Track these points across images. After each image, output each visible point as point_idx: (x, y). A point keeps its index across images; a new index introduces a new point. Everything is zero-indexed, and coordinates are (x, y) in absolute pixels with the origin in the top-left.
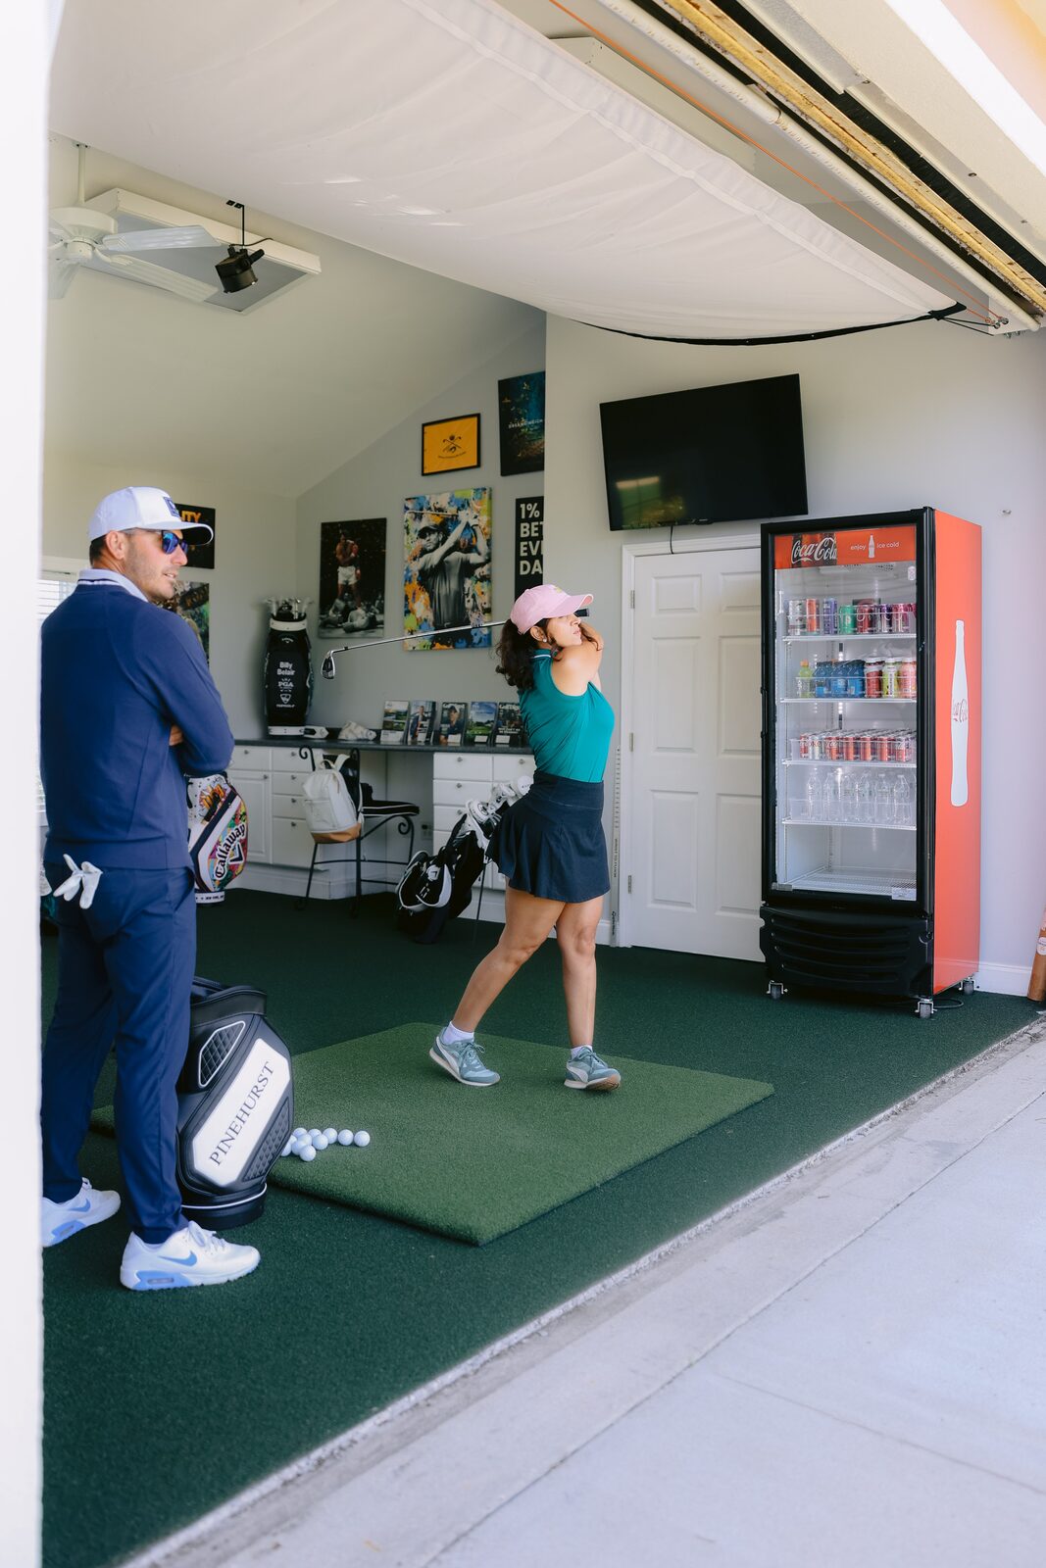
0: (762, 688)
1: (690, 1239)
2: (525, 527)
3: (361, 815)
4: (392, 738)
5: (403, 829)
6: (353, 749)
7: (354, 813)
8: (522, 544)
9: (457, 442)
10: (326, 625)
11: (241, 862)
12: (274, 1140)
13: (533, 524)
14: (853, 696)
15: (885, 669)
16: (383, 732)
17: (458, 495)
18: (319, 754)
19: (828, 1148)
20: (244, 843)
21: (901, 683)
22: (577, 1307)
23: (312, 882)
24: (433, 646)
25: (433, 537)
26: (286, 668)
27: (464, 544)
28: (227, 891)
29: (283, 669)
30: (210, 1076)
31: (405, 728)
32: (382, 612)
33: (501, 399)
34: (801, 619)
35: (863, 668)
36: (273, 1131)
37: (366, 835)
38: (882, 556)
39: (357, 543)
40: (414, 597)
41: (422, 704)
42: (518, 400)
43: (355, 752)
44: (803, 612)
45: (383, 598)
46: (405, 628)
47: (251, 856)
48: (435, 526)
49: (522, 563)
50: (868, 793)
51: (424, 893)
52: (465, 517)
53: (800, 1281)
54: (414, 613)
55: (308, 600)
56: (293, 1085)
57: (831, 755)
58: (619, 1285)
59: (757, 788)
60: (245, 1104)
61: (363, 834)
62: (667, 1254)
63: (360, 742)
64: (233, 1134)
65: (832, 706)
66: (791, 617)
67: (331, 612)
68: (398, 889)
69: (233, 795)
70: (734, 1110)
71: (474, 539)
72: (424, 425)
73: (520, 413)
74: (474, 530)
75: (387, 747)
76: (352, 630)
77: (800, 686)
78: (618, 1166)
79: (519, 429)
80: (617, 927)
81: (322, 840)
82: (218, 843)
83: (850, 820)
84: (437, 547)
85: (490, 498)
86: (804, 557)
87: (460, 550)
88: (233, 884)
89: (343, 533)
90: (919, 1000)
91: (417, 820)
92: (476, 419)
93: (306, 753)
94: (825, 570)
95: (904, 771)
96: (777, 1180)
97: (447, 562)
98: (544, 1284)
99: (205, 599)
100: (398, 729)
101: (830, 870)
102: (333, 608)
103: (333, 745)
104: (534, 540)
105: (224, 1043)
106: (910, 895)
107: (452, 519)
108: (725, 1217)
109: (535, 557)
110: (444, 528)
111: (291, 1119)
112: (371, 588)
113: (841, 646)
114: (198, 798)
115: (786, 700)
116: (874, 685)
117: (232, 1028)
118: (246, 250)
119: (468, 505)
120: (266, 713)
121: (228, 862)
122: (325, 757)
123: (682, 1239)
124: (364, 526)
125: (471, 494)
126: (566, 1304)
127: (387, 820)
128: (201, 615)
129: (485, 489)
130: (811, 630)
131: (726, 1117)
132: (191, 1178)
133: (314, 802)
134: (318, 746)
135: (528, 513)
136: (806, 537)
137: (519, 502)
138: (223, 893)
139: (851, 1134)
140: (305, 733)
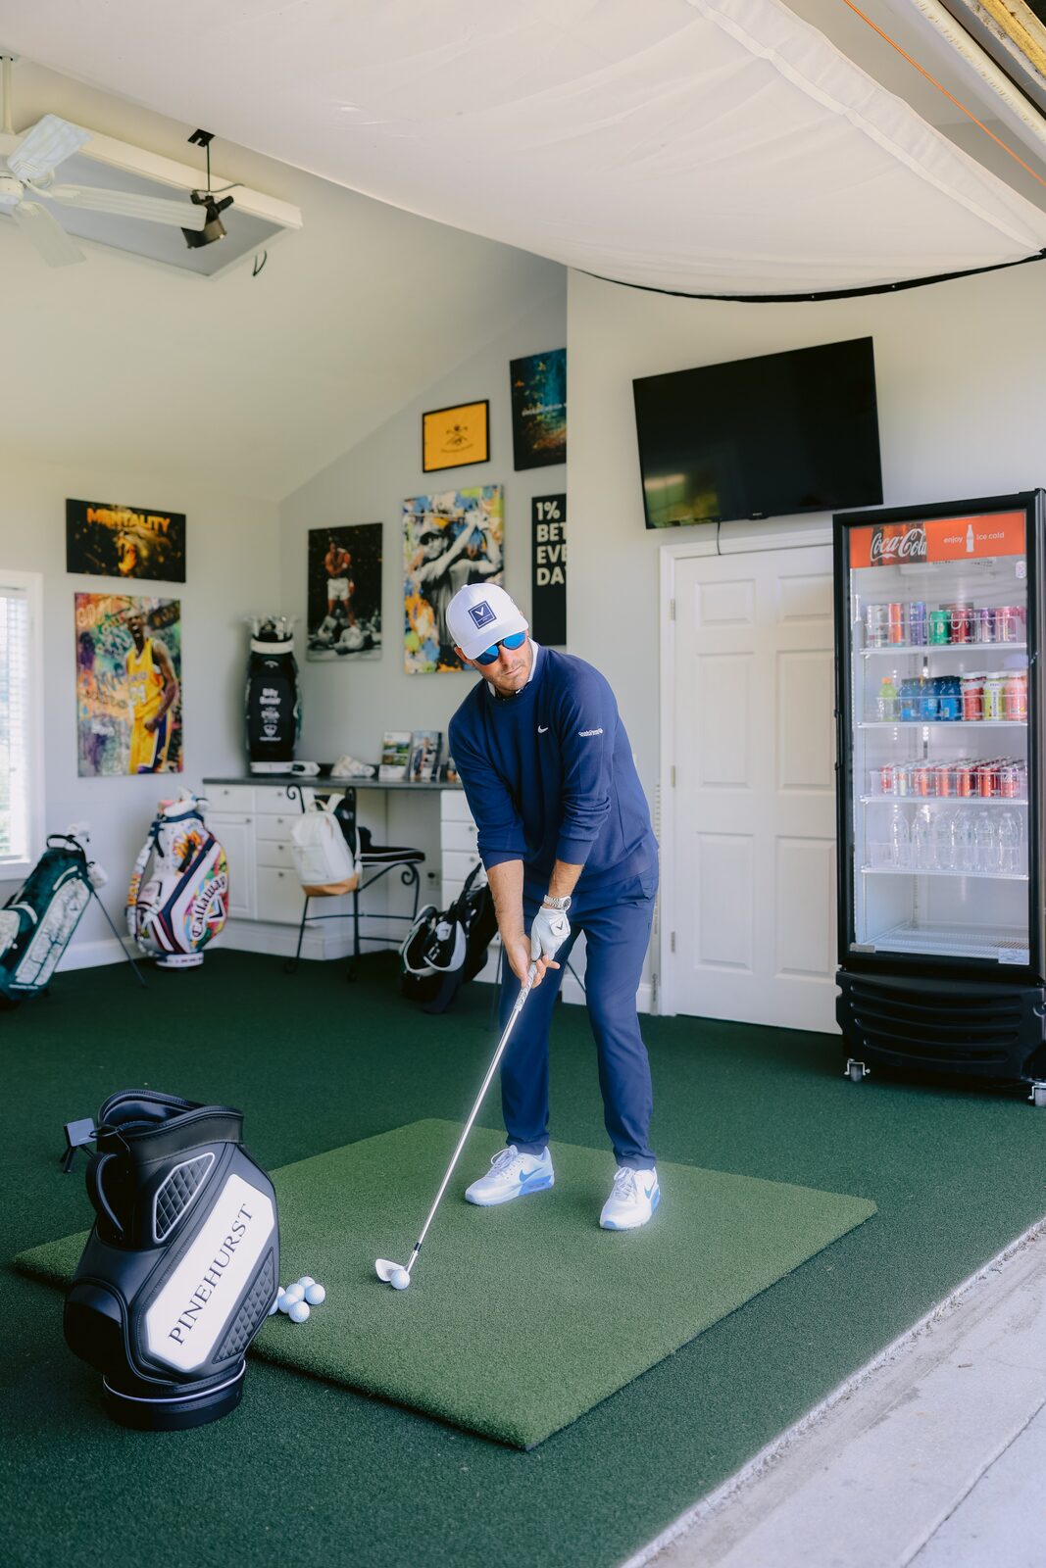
0: (836, 711)
1: (801, 1433)
2: (543, 530)
3: (359, 864)
4: (393, 775)
5: (408, 879)
6: (348, 788)
7: (350, 862)
8: (540, 549)
9: (463, 433)
10: (315, 646)
11: (221, 919)
12: (254, 1306)
13: (553, 526)
14: (947, 719)
15: (987, 687)
16: (382, 767)
17: (465, 494)
18: (309, 794)
19: (958, 1292)
20: (225, 897)
21: (1006, 704)
22: (663, 1549)
23: (304, 940)
24: (438, 668)
25: (437, 544)
26: (270, 696)
27: (472, 552)
28: (207, 952)
29: (267, 697)
30: (168, 1227)
31: (407, 762)
32: (379, 629)
33: (513, 381)
34: (882, 628)
35: (959, 686)
36: (253, 1292)
37: (365, 886)
38: (982, 550)
39: (349, 552)
40: (415, 613)
41: (427, 735)
42: (532, 383)
43: (351, 792)
44: (885, 618)
45: (380, 615)
46: (405, 648)
47: (234, 910)
48: (439, 531)
49: (540, 571)
50: (966, 836)
51: (433, 954)
52: (473, 519)
53: (959, 1504)
54: (416, 631)
55: (294, 618)
56: (278, 1233)
57: (921, 790)
58: (717, 1511)
59: (832, 831)
60: (215, 1262)
61: (361, 886)
62: (773, 1457)
63: (355, 780)
64: (200, 1302)
65: (916, 732)
66: (870, 625)
67: (320, 632)
68: (403, 949)
69: (210, 842)
70: (832, 1239)
71: (484, 545)
72: (424, 415)
73: (536, 397)
74: (484, 535)
75: (388, 785)
76: (345, 651)
77: (881, 706)
78: (697, 1324)
79: (534, 417)
80: (659, 992)
81: (314, 893)
82: (195, 898)
83: (945, 868)
84: (441, 554)
85: (502, 497)
86: (885, 552)
87: (468, 557)
88: (214, 943)
89: (334, 541)
90: (1033, 1084)
91: (422, 869)
92: (483, 406)
93: (294, 794)
94: (907, 569)
95: (1011, 809)
96: (900, 1340)
97: (454, 572)
98: (618, 1514)
99: (176, 618)
100: (399, 763)
101: (914, 926)
102: (323, 627)
103: (325, 783)
104: (553, 544)
105: (187, 1183)
106: (1022, 958)
107: (458, 523)
108: (842, 1398)
109: (556, 565)
110: (448, 533)
111: (276, 1275)
112: (367, 602)
113: (926, 661)
114: (171, 847)
115: (865, 725)
116: (973, 706)
117: (198, 1163)
118: (211, 198)
119: (477, 504)
120: (248, 747)
121: (207, 919)
122: (316, 797)
123: (791, 1434)
124: (357, 532)
125: (480, 493)
126: (649, 1547)
127: (389, 868)
128: (172, 636)
129: (495, 487)
130: (895, 641)
131: (824, 1247)
132: (145, 1364)
133: (305, 849)
134: (308, 785)
135: (546, 513)
136: (888, 529)
137: (535, 501)
138: (201, 955)
139: (984, 1271)
140: (294, 770)
